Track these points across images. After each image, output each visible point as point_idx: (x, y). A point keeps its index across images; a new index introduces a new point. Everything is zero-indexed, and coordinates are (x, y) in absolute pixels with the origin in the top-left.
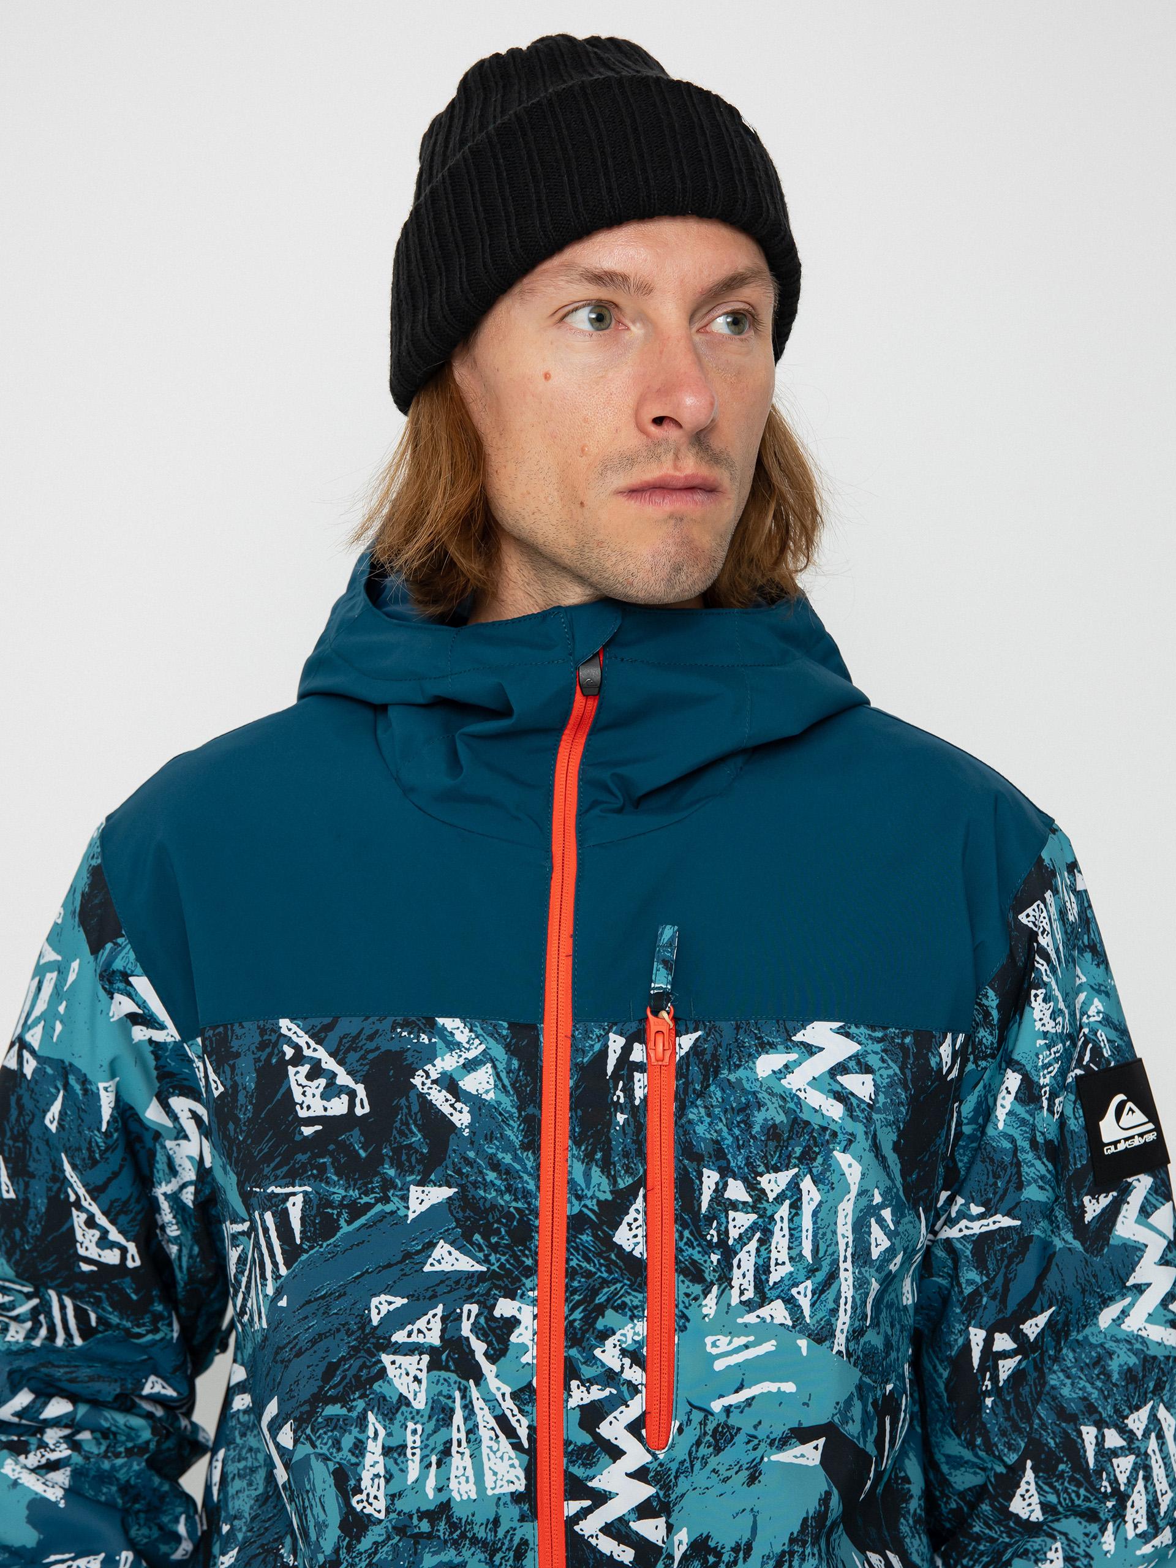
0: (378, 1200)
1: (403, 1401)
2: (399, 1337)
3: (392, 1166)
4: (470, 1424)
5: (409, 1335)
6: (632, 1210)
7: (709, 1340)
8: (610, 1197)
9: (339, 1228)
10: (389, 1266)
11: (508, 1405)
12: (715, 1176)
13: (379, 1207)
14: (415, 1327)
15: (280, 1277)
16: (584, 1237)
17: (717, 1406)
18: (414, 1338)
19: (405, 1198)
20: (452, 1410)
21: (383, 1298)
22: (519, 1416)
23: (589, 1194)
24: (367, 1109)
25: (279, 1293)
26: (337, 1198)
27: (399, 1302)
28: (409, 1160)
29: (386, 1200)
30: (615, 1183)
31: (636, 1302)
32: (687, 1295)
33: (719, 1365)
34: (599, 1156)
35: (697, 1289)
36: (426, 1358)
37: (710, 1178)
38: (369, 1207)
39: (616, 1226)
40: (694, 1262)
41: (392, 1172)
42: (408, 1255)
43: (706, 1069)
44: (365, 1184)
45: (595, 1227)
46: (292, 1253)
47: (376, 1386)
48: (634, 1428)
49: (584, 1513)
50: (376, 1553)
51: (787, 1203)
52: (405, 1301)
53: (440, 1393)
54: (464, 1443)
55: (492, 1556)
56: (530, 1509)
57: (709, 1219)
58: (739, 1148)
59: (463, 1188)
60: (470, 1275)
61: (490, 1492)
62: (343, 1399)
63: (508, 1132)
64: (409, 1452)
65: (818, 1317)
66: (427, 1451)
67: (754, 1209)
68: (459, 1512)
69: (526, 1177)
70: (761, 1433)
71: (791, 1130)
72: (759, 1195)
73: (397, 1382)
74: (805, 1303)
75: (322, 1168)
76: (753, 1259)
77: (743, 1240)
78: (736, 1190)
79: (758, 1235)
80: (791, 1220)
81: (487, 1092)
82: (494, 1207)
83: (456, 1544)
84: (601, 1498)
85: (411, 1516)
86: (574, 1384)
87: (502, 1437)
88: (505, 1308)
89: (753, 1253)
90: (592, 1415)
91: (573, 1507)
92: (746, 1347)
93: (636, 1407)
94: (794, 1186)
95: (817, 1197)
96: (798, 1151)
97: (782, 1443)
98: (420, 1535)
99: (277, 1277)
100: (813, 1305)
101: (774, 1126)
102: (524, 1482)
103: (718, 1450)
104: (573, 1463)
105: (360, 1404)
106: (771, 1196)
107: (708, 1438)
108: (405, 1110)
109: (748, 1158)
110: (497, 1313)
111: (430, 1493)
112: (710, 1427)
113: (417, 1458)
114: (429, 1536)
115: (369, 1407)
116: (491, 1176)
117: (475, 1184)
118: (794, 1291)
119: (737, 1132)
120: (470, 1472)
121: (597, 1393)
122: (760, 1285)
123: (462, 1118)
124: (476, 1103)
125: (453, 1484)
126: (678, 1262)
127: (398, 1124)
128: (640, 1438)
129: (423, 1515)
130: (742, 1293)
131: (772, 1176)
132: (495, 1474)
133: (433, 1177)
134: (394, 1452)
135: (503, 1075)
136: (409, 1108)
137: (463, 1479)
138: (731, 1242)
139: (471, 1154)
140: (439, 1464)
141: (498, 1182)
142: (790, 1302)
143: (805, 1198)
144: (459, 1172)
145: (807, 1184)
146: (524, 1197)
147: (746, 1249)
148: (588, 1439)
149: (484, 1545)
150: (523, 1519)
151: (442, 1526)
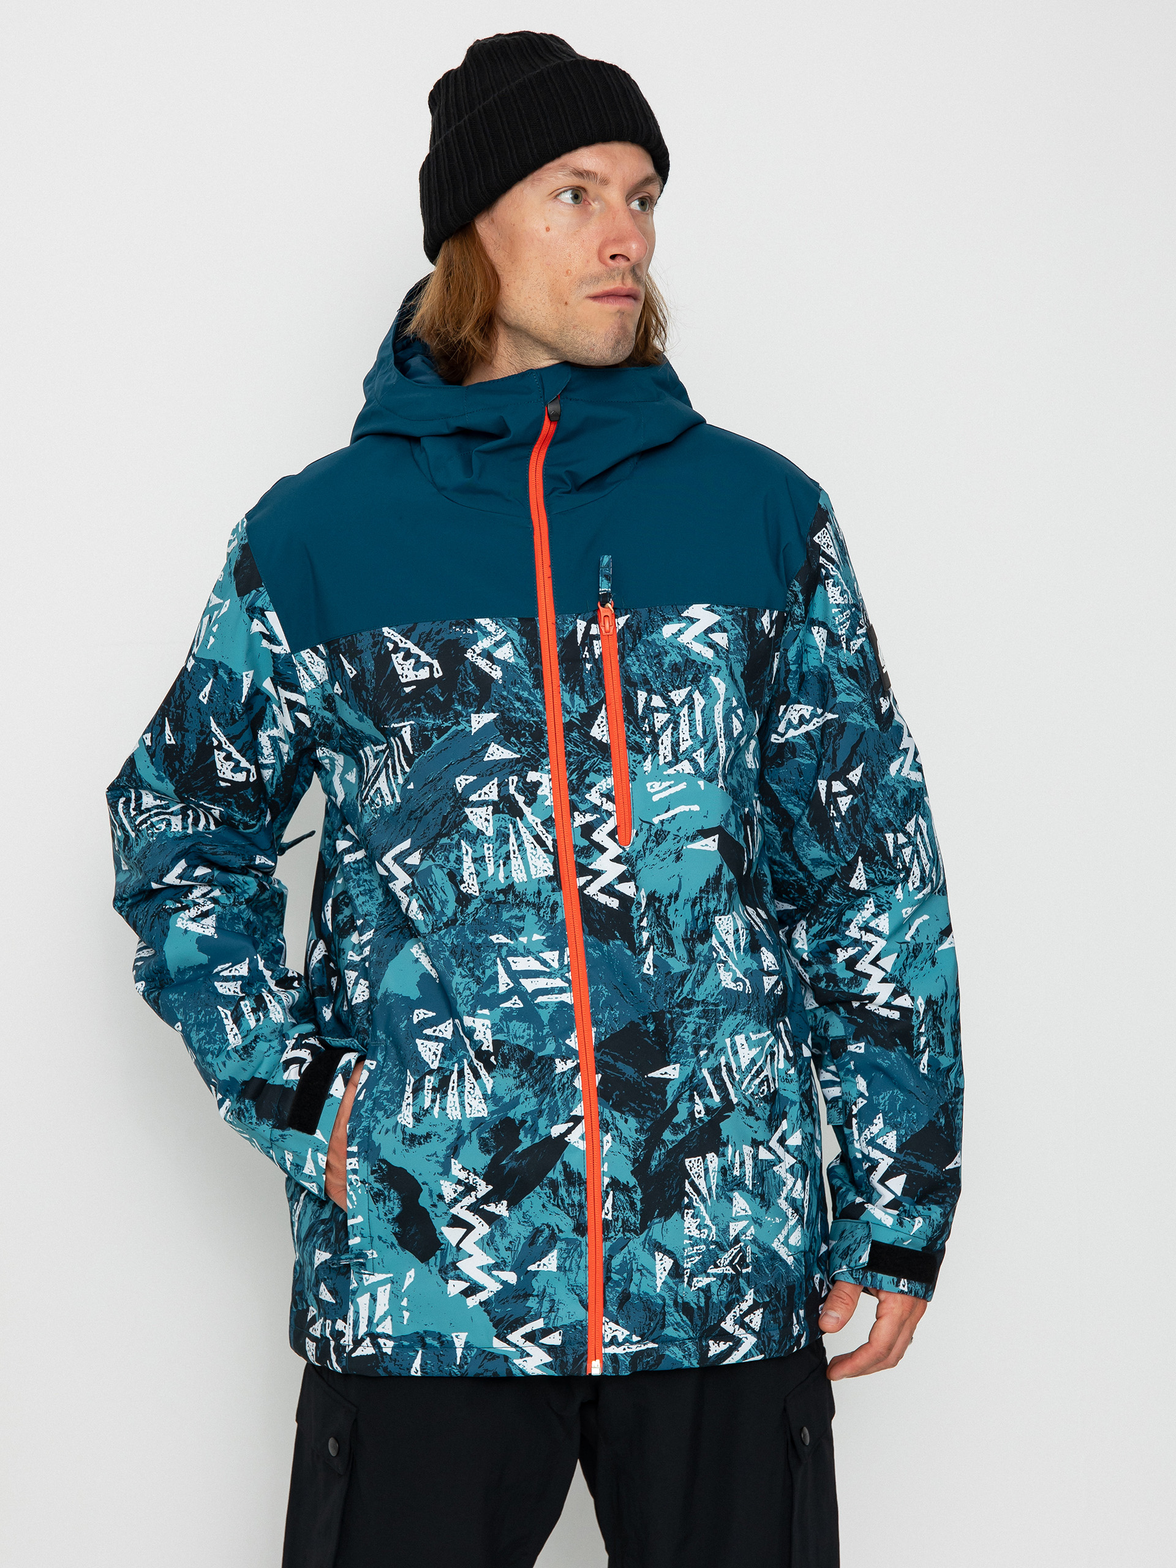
0: (453, 724)
1: (480, 832)
2: (474, 798)
3: (459, 704)
4: (519, 842)
5: (480, 796)
6: (599, 717)
7: (649, 785)
8: (586, 711)
9: (433, 742)
10: (464, 759)
11: (540, 829)
12: (645, 694)
13: (454, 728)
14: (483, 792)
15: (406, 773)
16: (574, 734)
17: (656, 820)
18: (482, 798)
19: (469, 721)
20: (509, 835)
21: (462, 777)
22: (547, 835)
23: (574, 710)
24: (441, 674)
25: (407, 782)
26: (429, 725)
27: (472, 778)
28: (469, 700)
29: (459, 723)
30: (588, 703)
31: (606, 768)
32: (635, 761)
33: (655, 798)
34: (577, 688)
35: (640, 757)
36: (491, 808)
37: (642, 695)
38: (448, 728)
39: (591, 726)
40: (637, 743)
41: (460, 708)
42: (474, 753)
43: (635, 636)
44: (445, 716)
45: (579, 728)
46: (410, 760)
47: (463, 826)
48: (612, 835)
49: (589, 883)
50: (477, 913)
51: (687, 706)
52: (475, 778)
53: (501, 826)
54: (517, 852)
55: (539, 911)
56: (558, 884)
57: (643, 719)
58: (657, 677)
59: (502, 713)
60: (511, 760)
61: (534, 877)
62: (448, 835)
63: (525, 679)
64: (487, 860)
65: (709, 768)
66: (497, 858)
67: (668, 711)
68: (519, 889)
69: (537, 704)
70: (681, 834)
71: (685, 666)
72: (670, 703)
73: (475, 823)
74: (701, 761)
75: (419, 710)
76: (670, 739)
77: (663, 728)
78: (657, 701)
79: (671, 725)
80: (689, 716)
81: (510, 658)
82: (521, 721)
83: (518, 905)
84: (597, 874)
85: (493, 893)
86: (576, 814)
87: (538, 847)
88: (532, 776)
89: (670, 735)
90: (588, 830)
91: (581, 881)
92: (670, 787)
93: (612, 823)
94: (690, 696)
95: (703, 702)
96: (690, 677)
97: (693, 838)
98: (500, 902)
99: (404, 773)
100: (705, 762)
101: (676, 664)
102: (552, 870)
103: (658, 844)
104: (579, 857)
105: (456, 837)
106: (677, 703)
107: (652, 837)
108: (463, 672)
109: (662, 683)
110: (528, 780)
111: (503, 881)
112: (653, 832)
113: (492, 862)
114: (504, 902)
115: (461, 837)
116: (518, 704)
117: (509, 710)
118: (694, 755)
119: (655, 669)
120: (522, 867)
121: (589, 818)
122: (675, 753)
123: (497, 674)
124: (504, 665)
125: (514, 874)
126: (628, 743)
127: (460, 681)
128: (615, 840)
129: (499, 892)
130: (665, 758)
131: (677, 692)
132: (536, 867)
133: (484, 708)
134: (479, 860)
135: (518, 648)
136: (465, 670)
137: (519, 871)
138: (656, 730)
139: (505, 693)
140: (504, 864)
141: (522, 708)
142: (692, 761)
143: (696, 703)
144: (499, 704)
145: (697, 695)
146: (538, 715)
147: (665, 733)
148: (587, 843)
149: (534, 905)
150: (554, 890)
151: (511, 896)
